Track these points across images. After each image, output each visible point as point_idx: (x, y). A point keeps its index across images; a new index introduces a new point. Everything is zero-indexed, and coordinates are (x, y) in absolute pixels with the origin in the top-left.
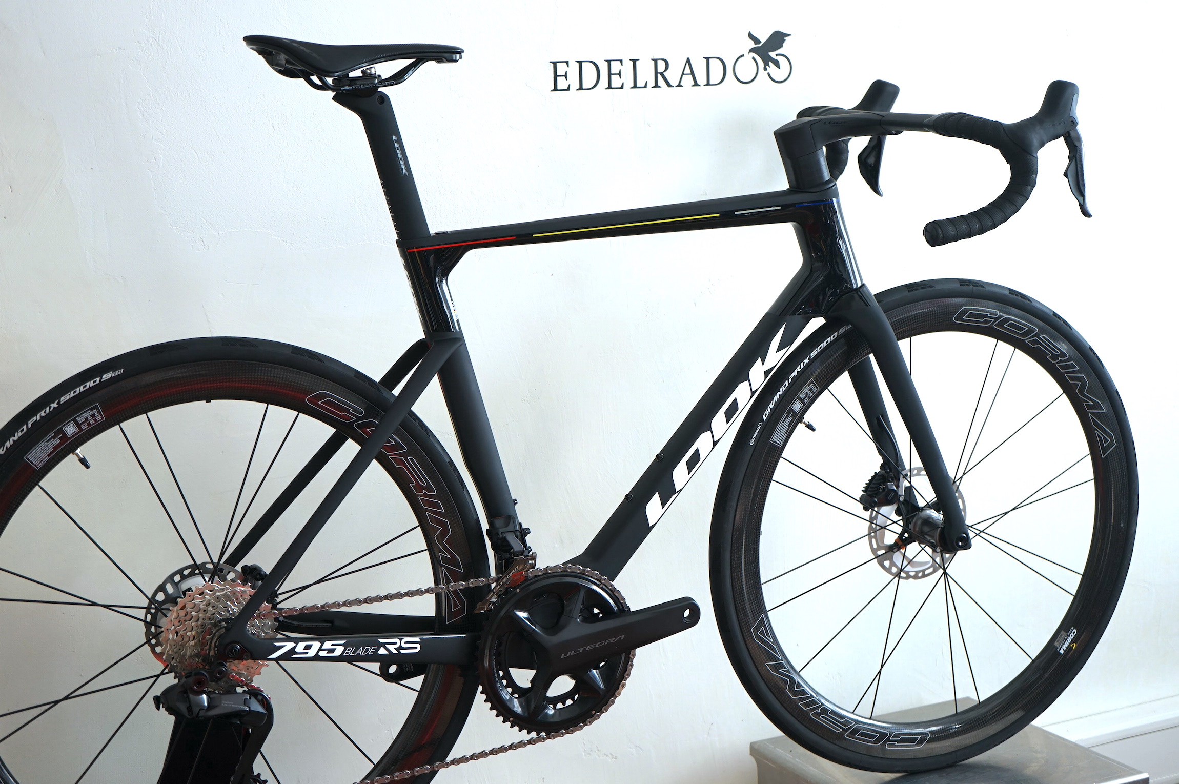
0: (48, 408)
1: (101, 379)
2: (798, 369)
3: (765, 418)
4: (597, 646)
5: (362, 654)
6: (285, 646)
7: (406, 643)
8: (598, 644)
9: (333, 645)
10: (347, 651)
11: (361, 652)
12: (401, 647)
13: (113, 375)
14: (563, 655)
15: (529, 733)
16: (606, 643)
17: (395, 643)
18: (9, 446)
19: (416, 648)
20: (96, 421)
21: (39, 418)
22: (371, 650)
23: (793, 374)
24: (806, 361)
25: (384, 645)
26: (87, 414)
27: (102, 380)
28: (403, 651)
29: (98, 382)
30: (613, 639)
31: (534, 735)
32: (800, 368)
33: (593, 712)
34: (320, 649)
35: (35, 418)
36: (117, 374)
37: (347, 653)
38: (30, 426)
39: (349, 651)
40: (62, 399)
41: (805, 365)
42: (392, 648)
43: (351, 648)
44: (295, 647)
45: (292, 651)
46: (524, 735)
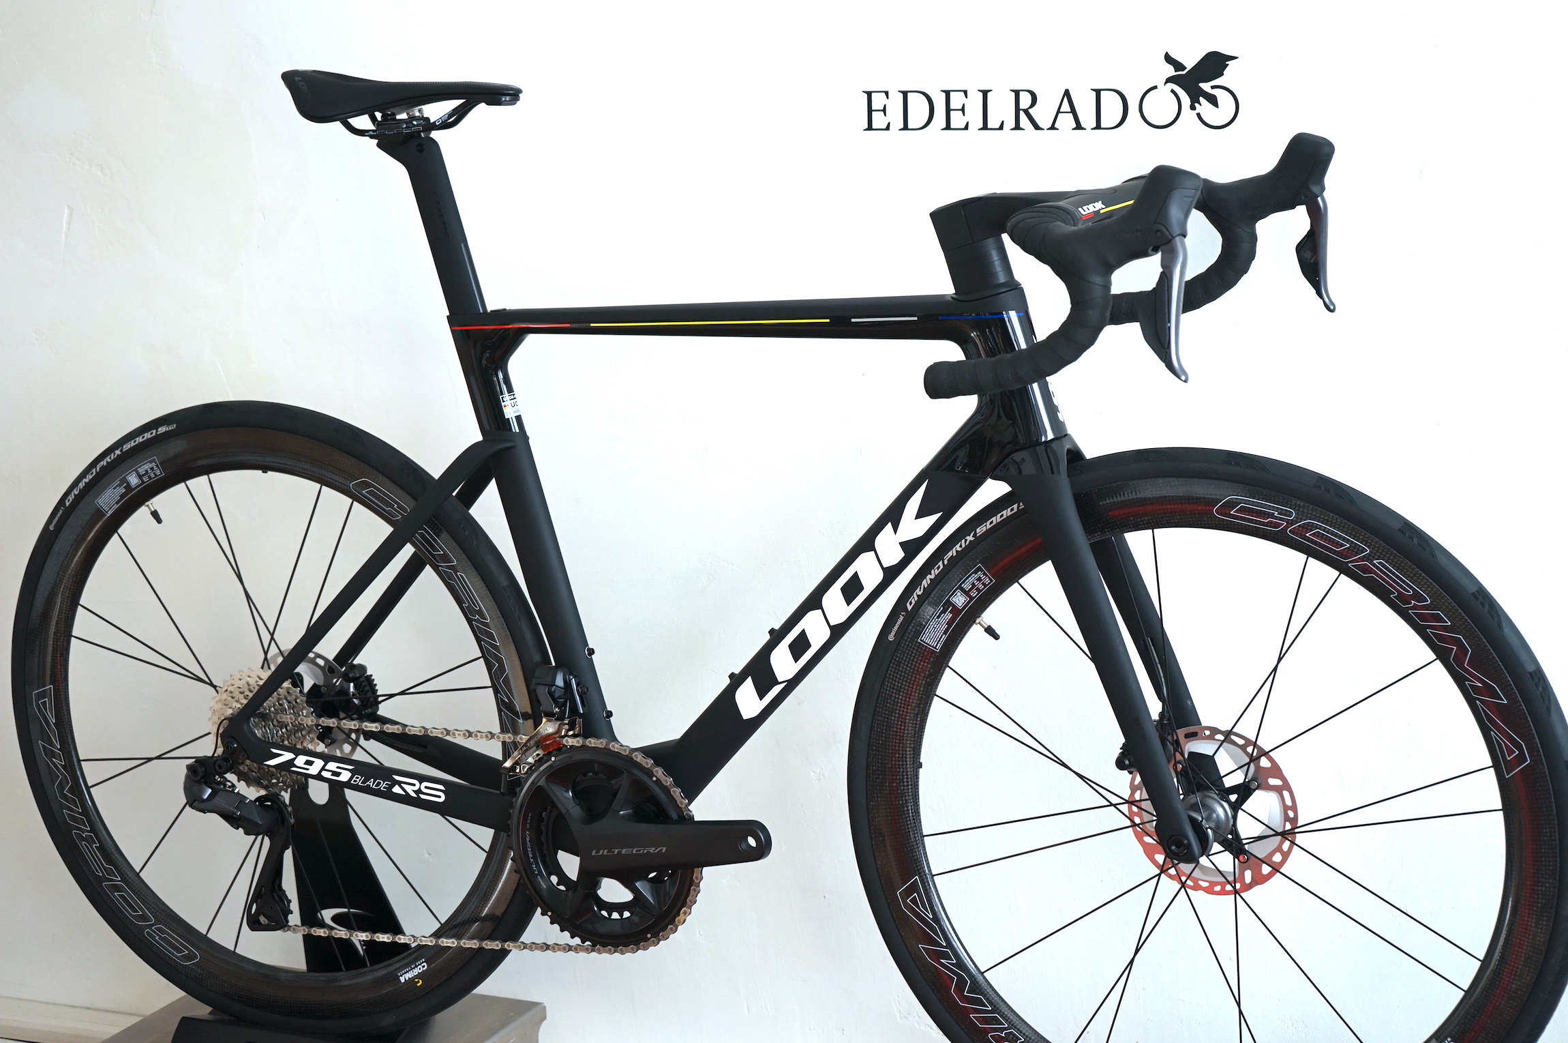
0: (112, 455)
1: (157, 431)
2: (958, 547)
3: (909, 608)
4: (634, 852)
5: (374, 787)
6: (281, 755)
7: (426, 787)
8: (635, 849)
9: (338, 767)
10: (354, 779)
11: (371, 784)
12: (419, 792)
13: (167, 429)
14: (594, 852)
15: (572, 937)
16: (645, 851)
17: (414, 785)
18: (81, 487)
19: (439, 797)
20: (156, 476)
21: (105, 464)
22: (383, 785)
23: (950, 554)
24: (970, 538)
25: (400, 783)
26: (147, 467)
27: (158, 433)
28: (422, 796)
29: (154, 434)
30: (654, 849)
31: (577, 941)
32: (961, 546)
33: (649, 936)
34: (323, 769)
35: (102, 463)
36: (170, 428)
37: (355, 781)
38: (98, 470)
39: (358, 780)
40: (124, 447)
41: (967, 543)
42: (409, 789)
43: (360, 778)
44: (294, 759)
45: (291, 763)
46: (565, 938)
